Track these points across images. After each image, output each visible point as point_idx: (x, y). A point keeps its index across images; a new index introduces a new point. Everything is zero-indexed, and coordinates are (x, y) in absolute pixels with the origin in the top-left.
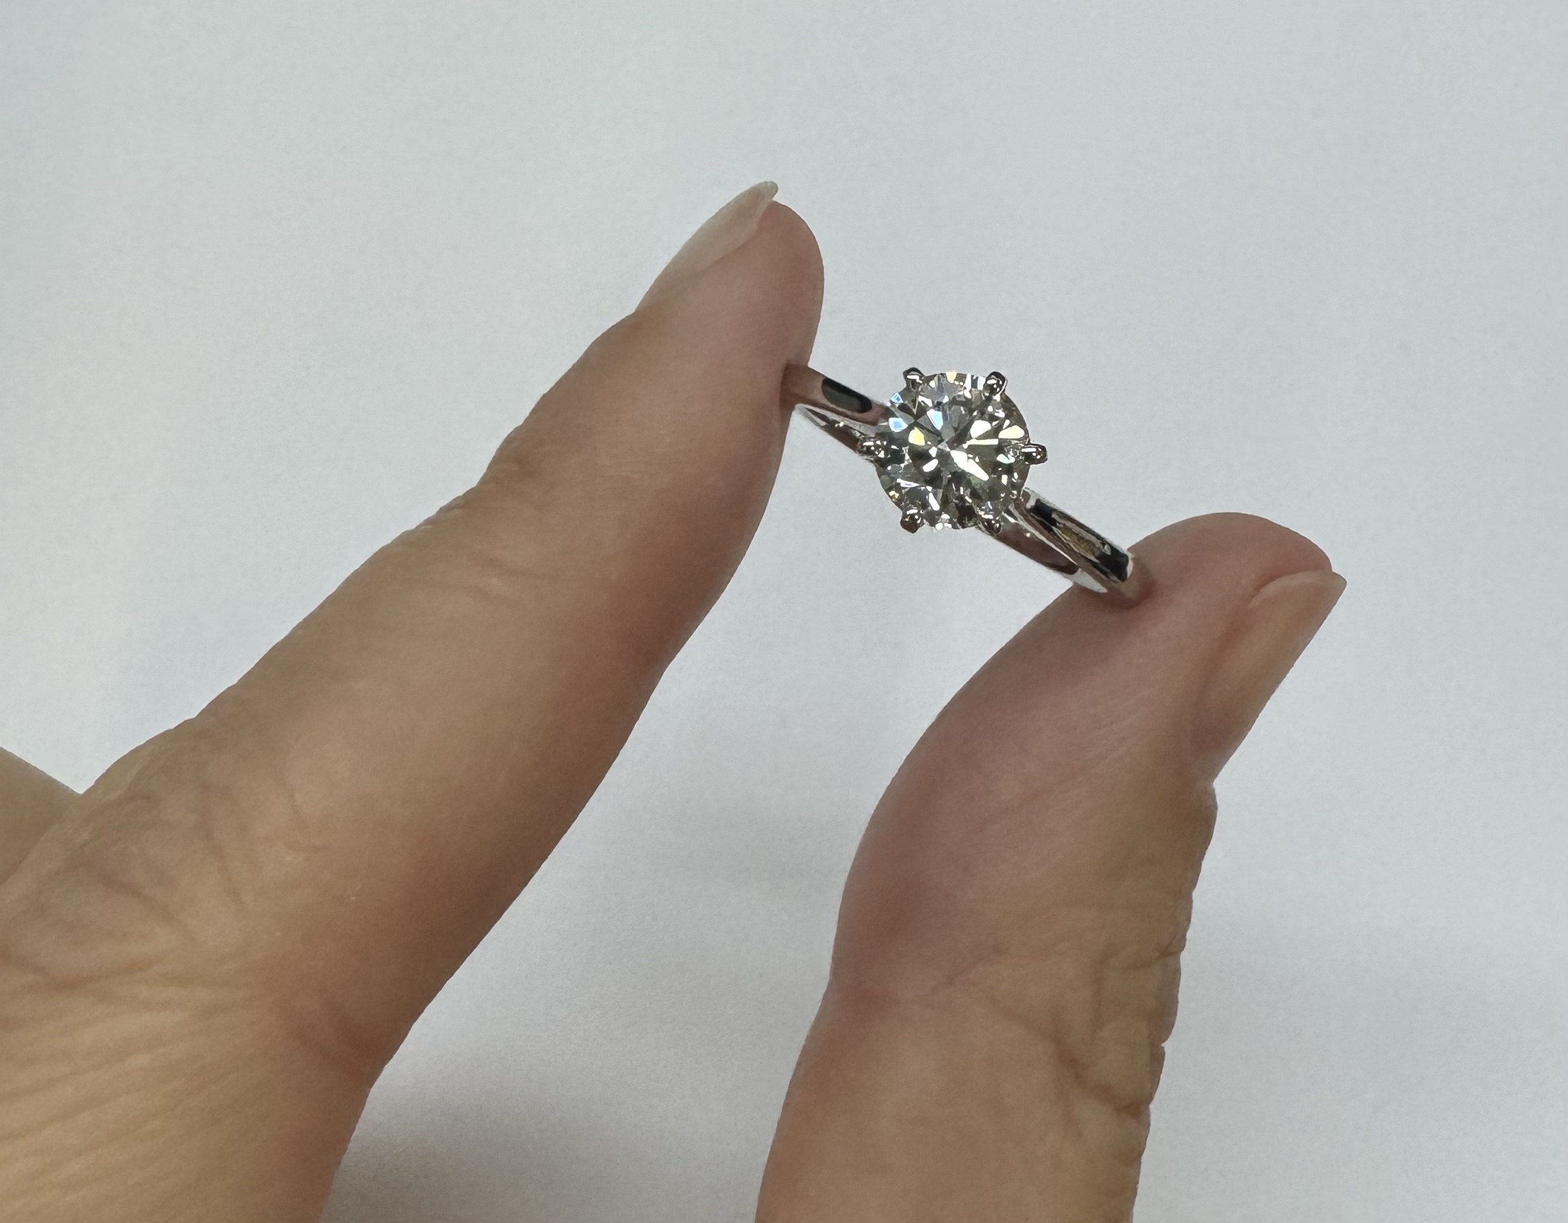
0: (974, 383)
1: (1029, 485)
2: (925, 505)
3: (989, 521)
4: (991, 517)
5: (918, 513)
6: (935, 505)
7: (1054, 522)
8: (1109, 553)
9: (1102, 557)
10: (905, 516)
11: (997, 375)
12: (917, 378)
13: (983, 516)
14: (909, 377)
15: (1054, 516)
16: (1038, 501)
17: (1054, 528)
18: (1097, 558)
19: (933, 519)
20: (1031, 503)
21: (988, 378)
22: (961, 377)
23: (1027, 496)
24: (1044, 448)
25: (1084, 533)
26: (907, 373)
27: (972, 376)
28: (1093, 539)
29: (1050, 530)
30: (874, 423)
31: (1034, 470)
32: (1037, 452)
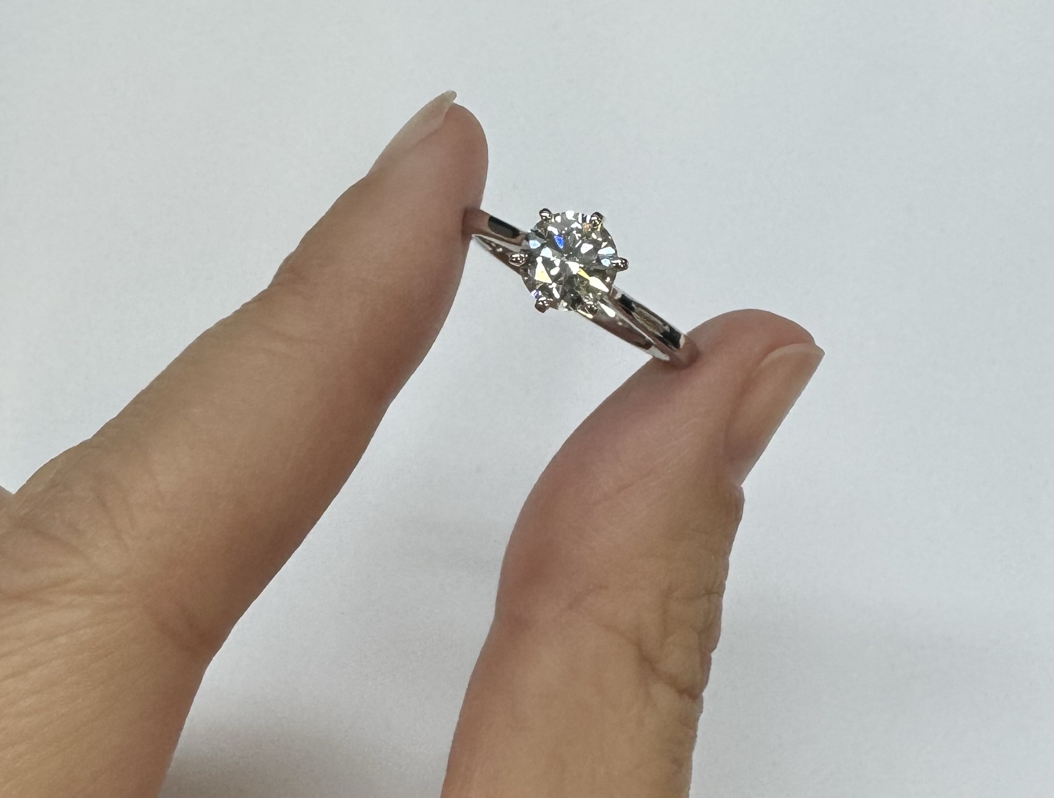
0: (584, 220)
1: (616, 284)
2: (551, 295)
3: (591, 305)
4: (592, 303)
5: (546, 300)
6: (557, 295)
7: (633, 309)
8: (669, 331)
9: (665, 333)
10: (538, 301)
11: (597, 214)
12: (547, 215)
13: (587, 303)
14: (543, 214)
15: (634, 305)
16: (623, 296)
17: (632, 312)
18: (661, 334)
19: (554, 304)
20: (618, 296)
21: (592, 216)
22: (576, 216)
23: (615, 292)
24: (626, 261)
25: (652, 317)
26: (541, 212)
27: (583, 215)
28: (659, 322)
29: (631, 314)
30: (519, 244)
31: (619, 274)
32: (622, 263)
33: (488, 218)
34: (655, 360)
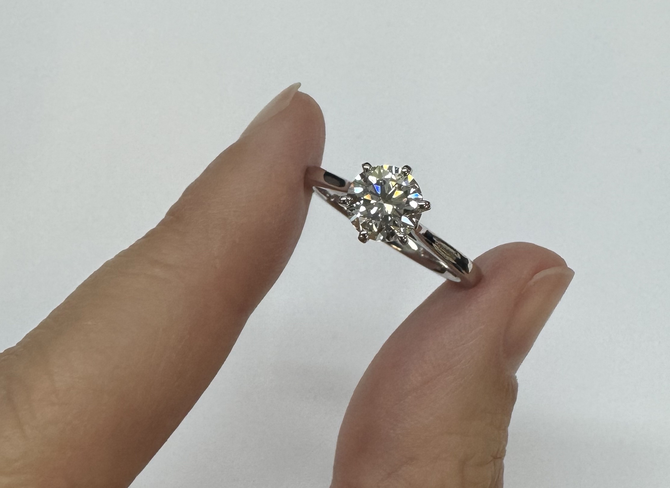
0: (397, 171)
1: (421, 222)
2: (371, 229)
3: (401, 238)
4: (402, 236)
5: (367, 233)
6: (375, 229)
7: (434, 242)
8: (460, 258)
9: (457, 260)
10: (360, 234)
11: (407, 166)
12: (368, 167)
13: (399, 235)
14: (365, 167)
15: (435, 239)
16: (427, 231)
17: (433, 244)
18: (455, 261)
19: (374, 237)
20: (423, 231)
21: (403, 168)
22: (390, 168)
23: (420, 228)
24: (429, 203)
25: (448, 248)
26: (363, 165)
27: (396, 168)
28: (454, 252)
29: (432, 245)
30: (346, 191)
31: (424, 214)
32: (426, 205)
33: (323, 173)
34: (449, 283)
